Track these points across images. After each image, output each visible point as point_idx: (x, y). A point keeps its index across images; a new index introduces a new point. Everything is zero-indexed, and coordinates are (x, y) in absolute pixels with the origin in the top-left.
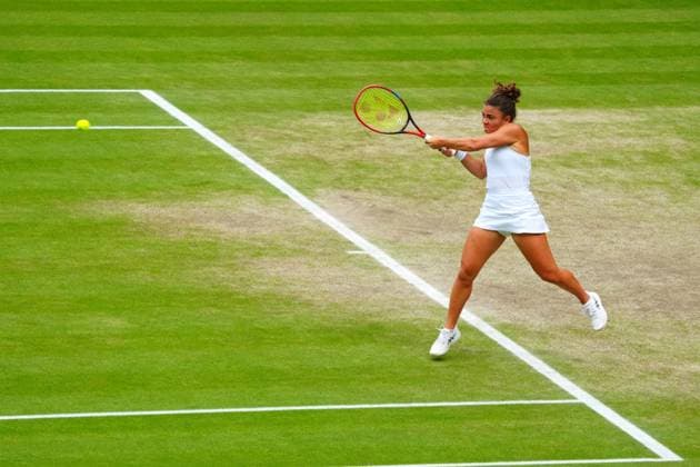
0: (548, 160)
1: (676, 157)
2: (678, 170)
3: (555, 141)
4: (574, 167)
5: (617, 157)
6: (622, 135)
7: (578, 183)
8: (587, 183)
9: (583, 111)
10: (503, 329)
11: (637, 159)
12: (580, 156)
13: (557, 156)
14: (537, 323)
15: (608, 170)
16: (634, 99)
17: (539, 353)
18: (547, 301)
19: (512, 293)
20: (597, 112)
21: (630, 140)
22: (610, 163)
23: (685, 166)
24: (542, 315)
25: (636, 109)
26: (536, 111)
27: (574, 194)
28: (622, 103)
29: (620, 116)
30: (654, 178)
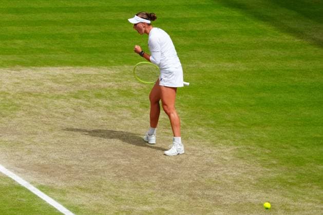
0: (66, 95)
1: (136, 93)
2: (137, 100)
3: (69, 84)
4: (80, 99)
5: (103, 92)
6: (106, 81)
7: (82, 108)
8: (88, 107)
9: (84, 67)
10: (41, 188)
11: (114, 94)
12: (83, 92)
13: (71, 93)
14: (61, 185)
15: (98, 100)
16: (112, 61)
17: (60, 201)
18: (65, 173)
19: (46, 168)
20: (92, 68)
21: (111, 84)
22: (99, 96)
23: (140, 98)
24: (63, 180)
25: (113, 67)
26: (59, 68)
27: (80, 113)
28: (106, 63)
29: (104, 70)
30: (123, 104)
